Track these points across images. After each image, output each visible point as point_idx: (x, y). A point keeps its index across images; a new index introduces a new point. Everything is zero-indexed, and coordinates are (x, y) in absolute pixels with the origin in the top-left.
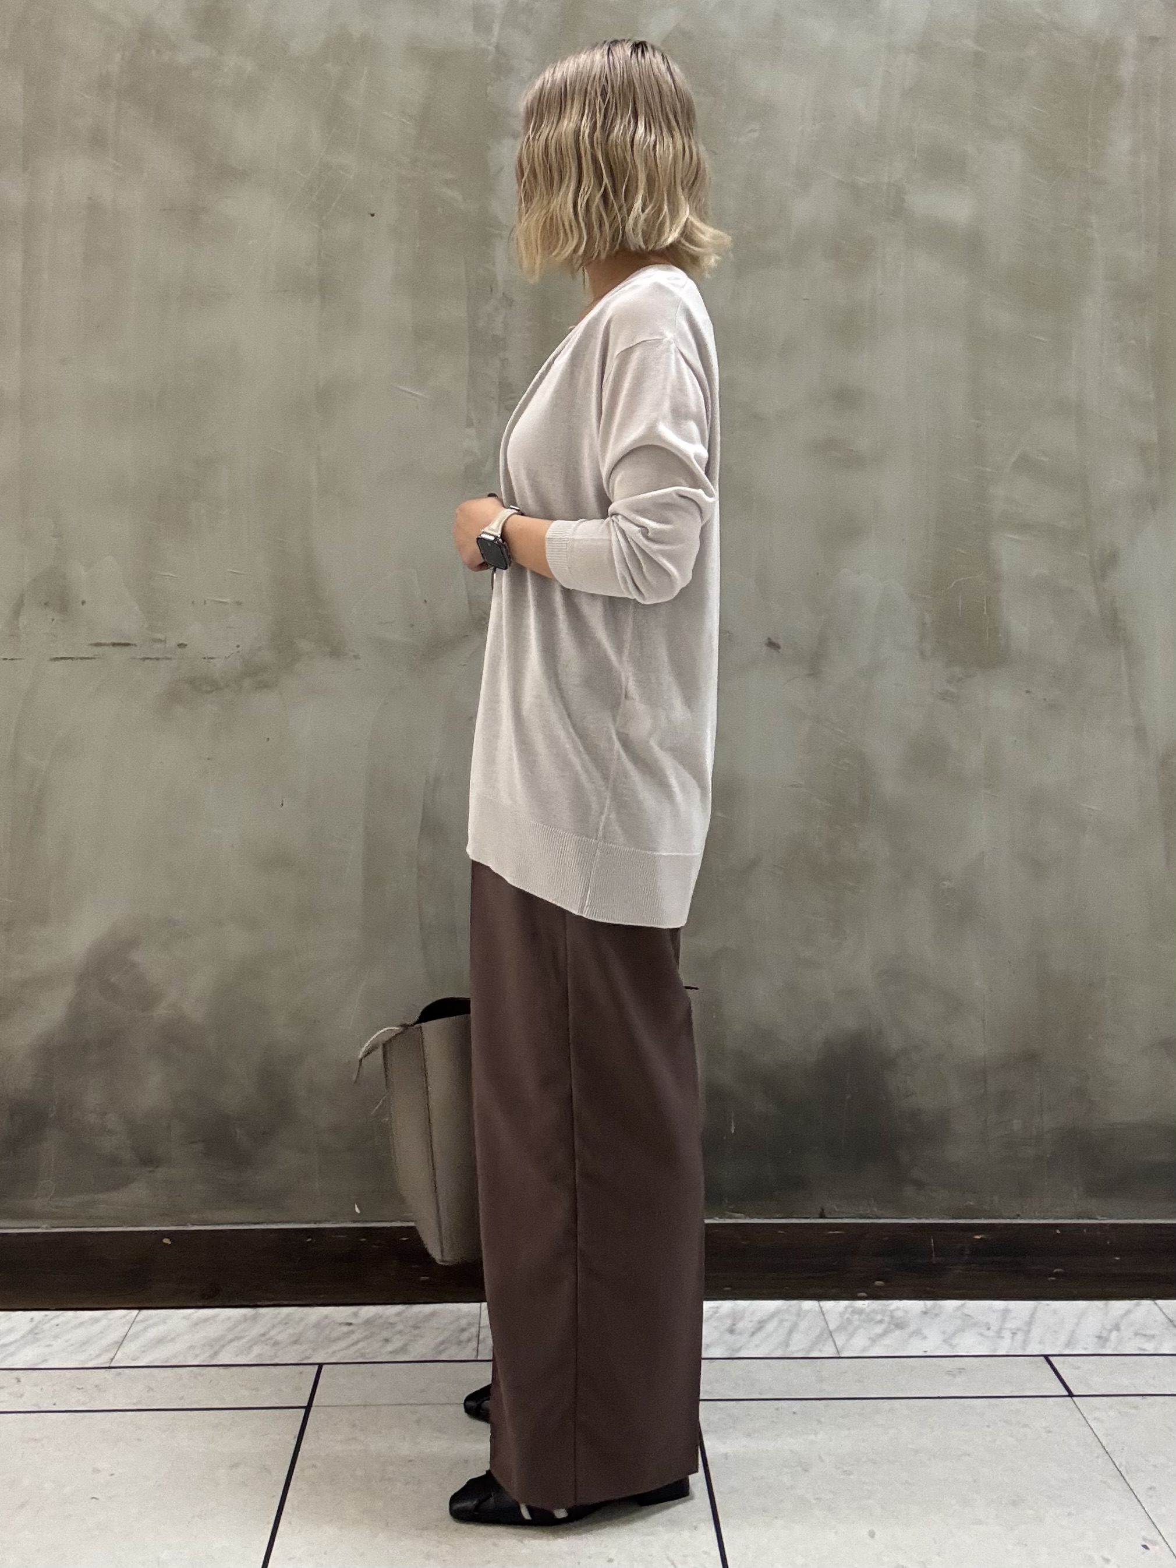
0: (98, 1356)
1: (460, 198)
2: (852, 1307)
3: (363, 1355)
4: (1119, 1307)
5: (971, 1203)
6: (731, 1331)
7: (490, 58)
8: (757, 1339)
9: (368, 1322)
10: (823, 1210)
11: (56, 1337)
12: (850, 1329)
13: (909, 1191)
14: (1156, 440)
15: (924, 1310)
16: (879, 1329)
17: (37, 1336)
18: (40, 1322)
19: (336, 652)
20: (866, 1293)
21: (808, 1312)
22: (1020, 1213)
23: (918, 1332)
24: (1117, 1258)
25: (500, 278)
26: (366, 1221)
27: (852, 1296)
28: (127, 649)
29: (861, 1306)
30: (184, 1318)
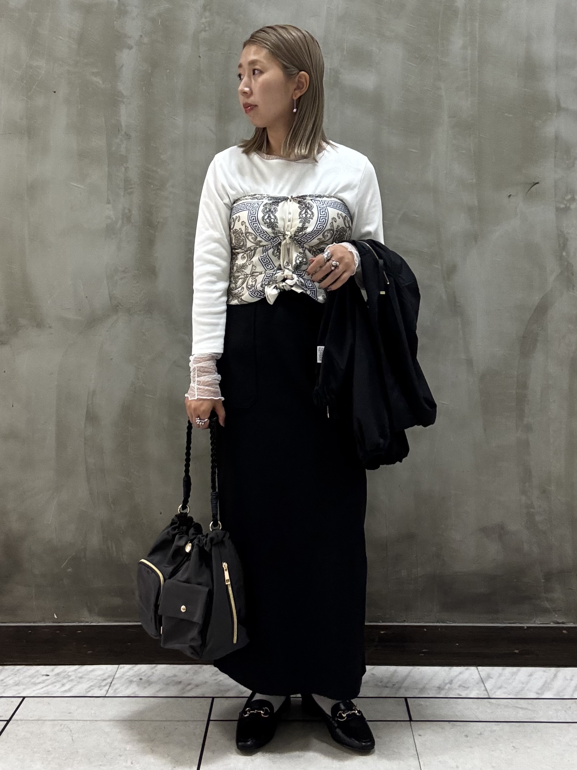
1: (101, 82)
3: (48, 693)
4: (456, 670)
5: (380, 614)
7: (115, 6)
9: (58, 674)
14: (477, 204)
19: (39, 324)
22: (405, 619)
24: (457, 644)
25: (123, 124)
26: (59, 623)
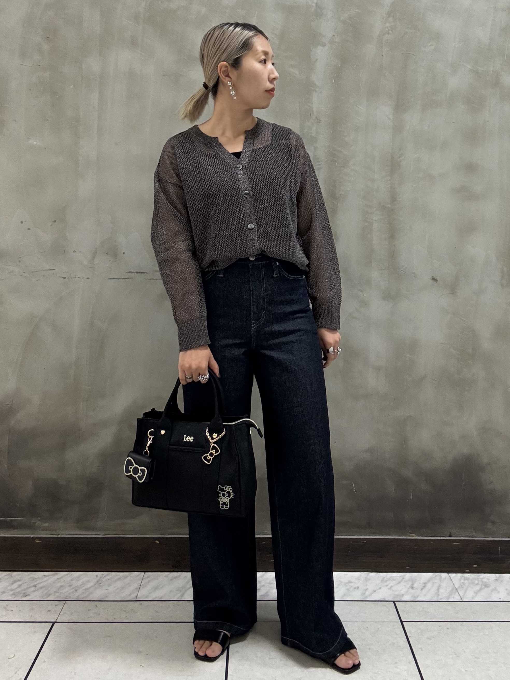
0: (130, 594)
2: (463, 576)
6: (412, 588)
8: (424, 591)
10: (450, 533)
11: (109, 585)
12: (465, 587)
13: (489, 525)
15: (496, 578)
16: (478, 587)
17: (101, 584)
18: (101, 577)
20: (470, 570)
21: (445, 579)
23: (495, 589)
27: (463, 572)
28: (143, 274)
29: (468, 576)
30: (165, 576)
